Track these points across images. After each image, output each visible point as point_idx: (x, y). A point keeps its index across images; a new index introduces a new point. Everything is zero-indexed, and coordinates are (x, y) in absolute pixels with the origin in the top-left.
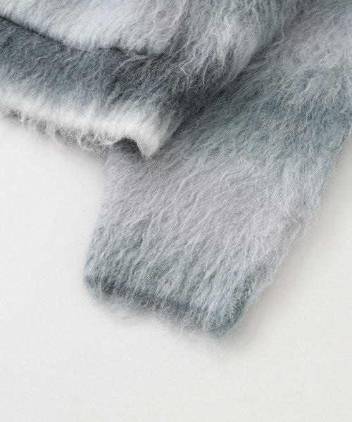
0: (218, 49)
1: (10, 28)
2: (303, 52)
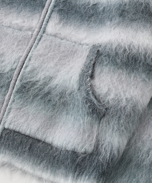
0: (114, 149)
1: (30, 140)
2: (144, 138)
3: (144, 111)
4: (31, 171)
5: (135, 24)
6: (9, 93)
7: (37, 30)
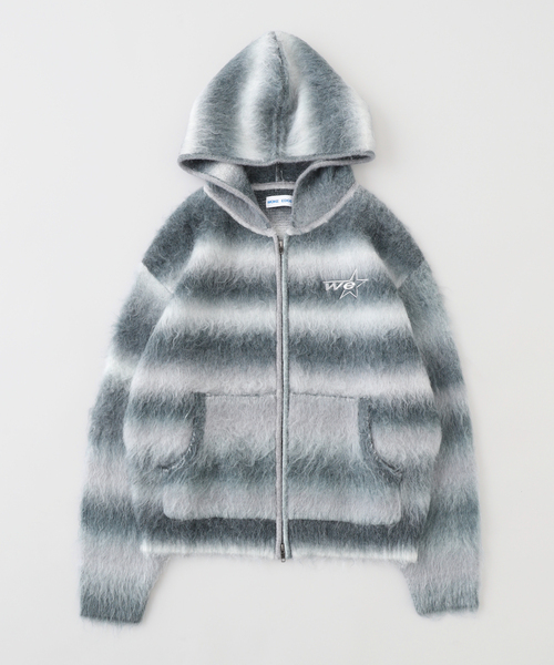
2: (444, 484)
3: (437, 459)
4: (337, 555)
5: (403, 367)
6: (278, 479)
7: (279, 391)
